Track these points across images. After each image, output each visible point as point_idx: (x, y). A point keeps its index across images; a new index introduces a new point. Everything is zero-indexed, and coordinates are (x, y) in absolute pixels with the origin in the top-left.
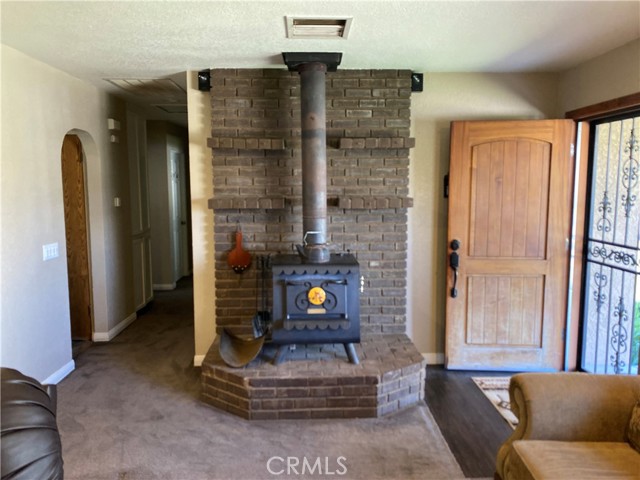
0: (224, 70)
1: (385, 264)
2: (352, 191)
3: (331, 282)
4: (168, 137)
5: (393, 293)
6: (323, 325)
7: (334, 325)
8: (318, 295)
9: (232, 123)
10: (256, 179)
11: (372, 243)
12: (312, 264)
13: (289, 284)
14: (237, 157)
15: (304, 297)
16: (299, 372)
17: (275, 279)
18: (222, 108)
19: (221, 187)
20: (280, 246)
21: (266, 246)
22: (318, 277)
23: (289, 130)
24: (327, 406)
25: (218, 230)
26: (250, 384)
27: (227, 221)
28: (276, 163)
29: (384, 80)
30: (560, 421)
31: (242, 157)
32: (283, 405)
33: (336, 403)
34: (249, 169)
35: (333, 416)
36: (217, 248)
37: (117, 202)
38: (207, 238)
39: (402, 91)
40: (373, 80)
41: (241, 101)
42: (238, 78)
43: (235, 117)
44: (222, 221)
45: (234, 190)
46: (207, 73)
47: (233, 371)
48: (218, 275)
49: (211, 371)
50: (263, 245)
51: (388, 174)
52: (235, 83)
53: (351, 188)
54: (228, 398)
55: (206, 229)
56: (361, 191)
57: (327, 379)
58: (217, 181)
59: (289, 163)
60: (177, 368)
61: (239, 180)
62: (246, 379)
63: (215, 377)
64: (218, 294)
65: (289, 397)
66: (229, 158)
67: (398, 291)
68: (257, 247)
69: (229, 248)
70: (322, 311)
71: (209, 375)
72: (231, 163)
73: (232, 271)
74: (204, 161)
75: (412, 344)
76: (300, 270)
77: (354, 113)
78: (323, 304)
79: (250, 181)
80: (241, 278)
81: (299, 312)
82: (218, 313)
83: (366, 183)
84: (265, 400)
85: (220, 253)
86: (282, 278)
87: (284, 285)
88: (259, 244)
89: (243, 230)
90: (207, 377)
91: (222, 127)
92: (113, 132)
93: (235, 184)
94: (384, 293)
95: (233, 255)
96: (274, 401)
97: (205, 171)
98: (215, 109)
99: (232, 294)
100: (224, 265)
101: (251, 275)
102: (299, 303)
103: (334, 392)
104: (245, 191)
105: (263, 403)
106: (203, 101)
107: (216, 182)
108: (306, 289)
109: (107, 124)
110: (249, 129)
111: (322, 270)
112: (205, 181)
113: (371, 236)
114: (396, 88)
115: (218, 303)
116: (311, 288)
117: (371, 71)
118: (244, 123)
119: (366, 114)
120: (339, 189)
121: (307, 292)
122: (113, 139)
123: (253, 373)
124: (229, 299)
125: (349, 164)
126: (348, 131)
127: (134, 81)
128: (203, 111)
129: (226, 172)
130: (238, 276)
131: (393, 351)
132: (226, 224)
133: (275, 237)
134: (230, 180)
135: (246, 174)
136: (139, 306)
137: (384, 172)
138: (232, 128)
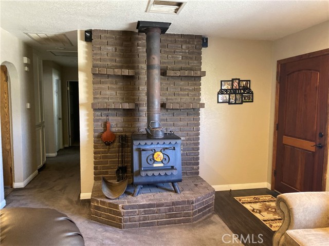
0: (100, 30)
1: (188, 139)
2: (172, 99)
3: (166, 148)
4: (53, 70)
5: (192, 154)
6: (162, 173)
7: (169, 173)
8: (159, 156)
9: (104, 60)
10: (118, 92)
11: (181, 127)
12: (156, 139)
13: (143, 150)
14: (107, 80)
15: (151, 157)
16: (150, 200)
17: (135, 147)
18: (99, 52)
19: (98, 96)
20: (132, 130)
21: (123, 129)
22: (159, 146)
23: (137, 65)
24: (166, 218)
25: (95, 121)
26: (123, 208)
27: (101, 116)
28: (129, 84)
29: (188, 40)
30: (307, 218)
31: (110, 79)
32: (141, 218)
33: (171, 216)
34: (114, 86)
35: (169, 223)
36: (95, 131)
37: (28, 106)
38: (88, 125)
39: (197, 47)
40: (182, 40)
41: (110, 48)
42: (108, 35)
43: (106, 57)
44: (98, 116)
45: (105, 98)
46: (90, 32)
47: (111, 201)
48: (95, 147)
49: (97, 202)
50: (122, 129)
51: (190, 90)
52: (107, 38)
53: (170, 97)
54: (108, 217)
55: (88, 120)
56: (176, 99)
57: (166, 203)
58: (96, 93)
59: (137, 83)
60: (71, 202)
61: (108, 92)
62: (120, 205)
63: (100, 206)
64: (95, 158)
65: (145, 214)
66: (102, 80)
67: (195, 153)
68: (118, 130)
69: (102, 131)
70: (162, 165)
71: (96, 204)
72: (103, 83)
73: (104, 144)
74: (87, 81)
75: (204, 181)
76: (149, 142)
77: (172, 57)
78: (162, 161)
79: (115, 93)
80: (109, 148)
81: (149, 166)
82: (95, 168)
83: (179, 95)
84: (131, 217)
85: (97, 134)
86: (139, 147)
87: (140, 151)
88: (119, 128)
89: (110, 121)
90: (95, 206)
91: (98, 62)
92: (26, 65)
93: (106, 95)
94: (188, 154)
95: (104, 135)
96: (137, 217)
97: (87, 87)
98: (95, 52)
99: (104, 157)
100: (99, 140)
101: (115, 146)
102: (149, 161)
103: (170, 210)
104: (111, 99)
105: (130, 219)
106: (87, 47)
107: (94, 94)
108: (153, 152)
109: (23, 60)
110: (114, 64)
111: (161, 142)
112: (88, 93)
113: (181, 123)
114: (194, 44)
115: (95, 163)
116: (155, 152)
117: (181, 35)
118: (111, 60)
119: (178, 58)
120: (164, 98)
121: (153, 155)
122: (26, 69)
123: (123, 202)
124: (101, 160)
125: (170, 84)
126: (169, 67)
127: (43, 35)
128: (87, 53)
129: (101, 88)
130: (108, 147)
131: (196, 185)
132: (100, 117)
133: (129, 125)
134: (103, 92)
135: (112, 89)
136: (39, 167)
137: (188, 89)
138: (104, 63)
